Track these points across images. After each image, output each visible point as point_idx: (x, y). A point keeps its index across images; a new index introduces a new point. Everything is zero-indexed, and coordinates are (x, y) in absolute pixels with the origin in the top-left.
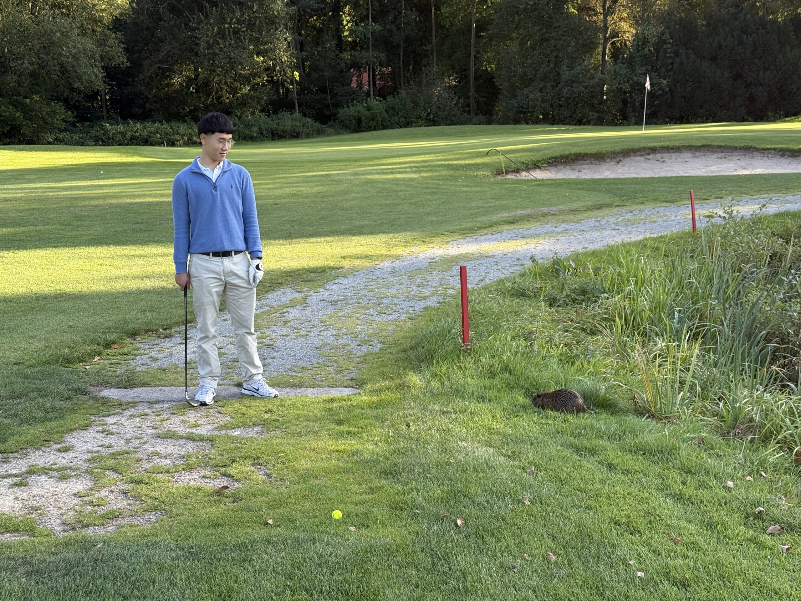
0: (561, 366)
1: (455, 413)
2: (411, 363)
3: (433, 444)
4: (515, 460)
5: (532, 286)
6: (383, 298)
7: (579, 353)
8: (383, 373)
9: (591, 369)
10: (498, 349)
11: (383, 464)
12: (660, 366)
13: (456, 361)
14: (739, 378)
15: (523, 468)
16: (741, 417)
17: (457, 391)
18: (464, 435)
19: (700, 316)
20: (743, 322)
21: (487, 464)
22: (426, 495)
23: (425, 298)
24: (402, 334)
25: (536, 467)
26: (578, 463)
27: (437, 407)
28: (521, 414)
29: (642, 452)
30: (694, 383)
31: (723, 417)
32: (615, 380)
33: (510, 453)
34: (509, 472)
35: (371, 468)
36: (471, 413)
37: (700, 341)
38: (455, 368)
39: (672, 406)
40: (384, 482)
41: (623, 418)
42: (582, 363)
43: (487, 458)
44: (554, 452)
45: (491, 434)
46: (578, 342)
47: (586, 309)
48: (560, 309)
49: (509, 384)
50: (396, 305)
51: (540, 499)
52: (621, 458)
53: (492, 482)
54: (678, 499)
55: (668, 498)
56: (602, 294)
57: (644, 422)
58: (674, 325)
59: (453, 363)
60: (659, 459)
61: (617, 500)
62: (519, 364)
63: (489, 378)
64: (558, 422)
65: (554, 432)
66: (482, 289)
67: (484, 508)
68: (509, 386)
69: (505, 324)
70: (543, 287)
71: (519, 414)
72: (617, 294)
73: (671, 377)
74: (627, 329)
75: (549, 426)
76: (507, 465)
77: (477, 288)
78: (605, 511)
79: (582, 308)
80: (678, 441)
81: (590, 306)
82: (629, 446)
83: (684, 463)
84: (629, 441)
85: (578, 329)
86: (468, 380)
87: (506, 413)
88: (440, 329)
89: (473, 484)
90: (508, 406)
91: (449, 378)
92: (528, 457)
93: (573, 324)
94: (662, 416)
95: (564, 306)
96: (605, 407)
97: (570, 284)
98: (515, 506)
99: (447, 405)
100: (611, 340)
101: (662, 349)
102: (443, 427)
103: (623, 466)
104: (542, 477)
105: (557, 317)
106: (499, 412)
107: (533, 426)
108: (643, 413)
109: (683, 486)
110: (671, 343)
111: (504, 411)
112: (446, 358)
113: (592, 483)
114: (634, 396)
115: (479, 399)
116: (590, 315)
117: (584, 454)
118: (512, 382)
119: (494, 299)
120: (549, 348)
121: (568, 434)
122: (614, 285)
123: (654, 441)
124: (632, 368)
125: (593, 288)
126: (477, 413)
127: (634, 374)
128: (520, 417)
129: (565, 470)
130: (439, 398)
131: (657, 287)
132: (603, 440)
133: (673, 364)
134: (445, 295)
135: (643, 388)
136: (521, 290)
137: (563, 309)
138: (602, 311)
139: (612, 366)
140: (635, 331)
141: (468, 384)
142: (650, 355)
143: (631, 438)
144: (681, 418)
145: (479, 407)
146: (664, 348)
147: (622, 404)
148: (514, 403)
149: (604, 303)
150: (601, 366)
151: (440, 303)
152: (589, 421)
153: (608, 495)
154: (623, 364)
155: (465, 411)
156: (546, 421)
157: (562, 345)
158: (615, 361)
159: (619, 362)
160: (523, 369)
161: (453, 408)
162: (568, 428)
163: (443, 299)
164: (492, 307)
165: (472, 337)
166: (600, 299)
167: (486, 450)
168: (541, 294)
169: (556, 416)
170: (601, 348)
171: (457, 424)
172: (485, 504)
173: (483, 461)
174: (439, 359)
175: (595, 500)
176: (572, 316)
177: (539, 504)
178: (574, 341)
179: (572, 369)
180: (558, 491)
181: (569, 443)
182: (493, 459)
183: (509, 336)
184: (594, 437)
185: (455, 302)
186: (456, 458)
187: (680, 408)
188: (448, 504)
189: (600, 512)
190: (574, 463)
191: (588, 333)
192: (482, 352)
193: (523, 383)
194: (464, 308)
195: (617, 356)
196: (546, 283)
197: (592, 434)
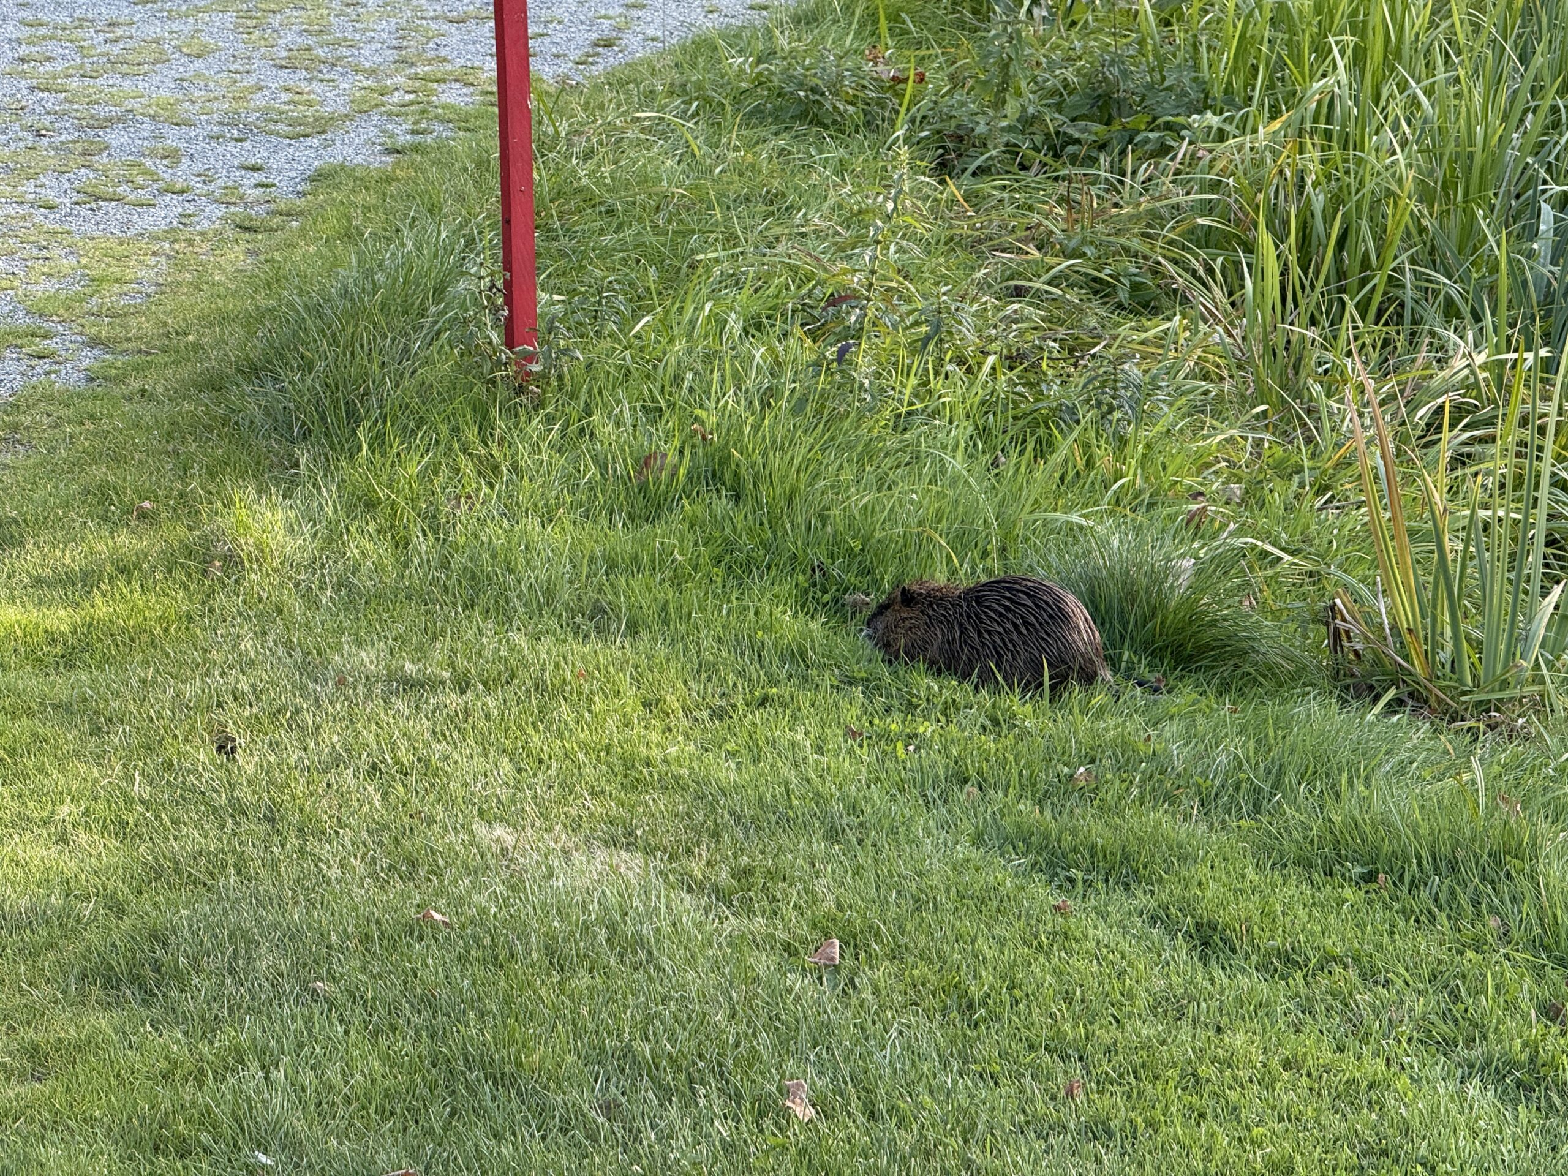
0: (987, 459)
1: (462, 686)
2: (245, 445)
3: (347, 835)
4: (750, 912)
5: (856, 72)
6: (109, 122)
7: (1073, 396)
8: (103, 495)
9: (1132, 475)
10: (677, 380)
11: (93, 937)
12: (1459, 460)
13: (471, 435)
15: (787, 948)
17: (475, 579)
18: (503, 793)
21: (612, 929)
22: (309, 1079)
23: (322, 126)
24: (202, 302)
25: (852, 942)
26: (1051, 922)
27: (369, 658)
28: (786, 690)
29: (1358, 870)
32: (1241, 531)
33: (724, 877)
34: (717, 967)
35: (34, 954)
36: (539, 687)
38: (468, 468)
39: (1510, 655)
40: (99, 1022)
41: (1272, 708)
42: (1087, 446)
43: (613, 900)
44: (938, 869)
45: (635, 785)
46: (1073, 349)
47: (1112, 188)
48: (986, 186)
49: (730, 546)
50: (172, 156)
51: (863, 1094)
52: (1257, 895)
53: (633, 1016)
54: (1519, 1084)
55: (1476, 1081)
56: (1195, 116)
57: (1372, 725)
58: (1531, 268)
59: (456, 446)
60: (1436, 900)
61: (1233, 1096)
62: (782, 449)
63: (631, 517)
64: (963, 731)
65: (943, 778)
66: (610, 84)
67: (593, 1138)
68: (728, 557)
69: (715, 255)
70: (908, 79)
71: (774, 690)
72: (1267, 115)
73: (1507, 514)
74: (1307, 283)
75: (918, 749)
76: (711, 935)
77: (580, 79)
78: (1174, 1146)
79: (1095, 181)
80: (1531, 815)
81: (1134, 173)
82: (1298, 842)
83: (1555, 916)
84: (1297, 815)
85: (1071, 286)
86: (529, 527)
87: (710, 686)
88: (396, 280)
89: (541, 1025)
90: (725, 654)
91: (434, 517)
92: (814, 894)
93: (1047, 259)
94: (1463, 699)
95: (1007, 172)
96: (1191, 656)
97: (1038, 64)
98: (743, 1127)
99: (420, 648)
100: (1228, 340)
101: (1472, 380)
102: (402, 753)
103: (1268, 934)
104: (876, 992)
105: (972, 227)
106: (679, 684)
107: (840, 748)
108: (1371, 688)
109: (1546, 1026)
110: (1516, 351)
111: (704, 676)
112: (421, 422)
113: (1115, 1017)
114: (1333, 607)
115: (579, 619)
116: (1131, 217)
117: (1085, 881)
118: (744, 537)
119: (664, 132)
120: (928, 376)
121: (1008, 786)
122: (1255, 68)
123: (1417, 815)
124: (1324, 472)
125: (1150, 87)
126: (568, 688)
127: (1335, 503)
128: (781, 704)
129: (989, 954)
130: (385, 616)
131: (1457, 80)
132: (1173, 815)
133: (1518, 455)
134: (423, 112)
135: (1377, 567)
136: (802, 93)
137: (1005, 187)
138: (1192, 197)
139: (1232, 464)
140: (1346, 297)
141: (527, 548)
142: (1412, 412)
143: (1311, 800)
144: (1552, 711)
145: (582, 657)
146: (1482, 375)
147: (1271, 643)
148: (750, 636)
149: (1200, 158)
150: (1178, 460)
151: (398, 152)
152: (1112, 722)
153: (1190, 1070)
154: (1285, 451)
155: (513, 676)
156: (903, 722)
157: (991, 360)
158: (1245, 439)
159: (1266, 445)
160: (802, 475)
161: (452, 665)
162: (1011, 758)
163: (414, 132)
164: (653, 175)
165: (554, 318)
166: (1183, 139)
167: (611, 866)
168: (897, 112)
169: (954, 701)
170: (1182, 374)
171: (471, 742)
172: (601, 1120)
173: (593, 917)
174: (385, 422)
175: (1129, 1097)
176: (1046, 223)
177: (861, 1119)
178: (1052, 344)
179: (1038, 475)
180: (952, 1055)
181: (1011, 830)
182: (641, 908)
183: (733, 315)
184: (1133, 801)
185: (471, 148)
186: (461, 902)
187: (1548, 662)
188: (417, 1122)
189: (1150, 1153)
190: (1033, 922)
191: (1120, 306)
192: (600, 392)
193: (799, 543)
194: (514, 176)
195: (1257, 417)
196: (923, 58)
197: (1124, 786)
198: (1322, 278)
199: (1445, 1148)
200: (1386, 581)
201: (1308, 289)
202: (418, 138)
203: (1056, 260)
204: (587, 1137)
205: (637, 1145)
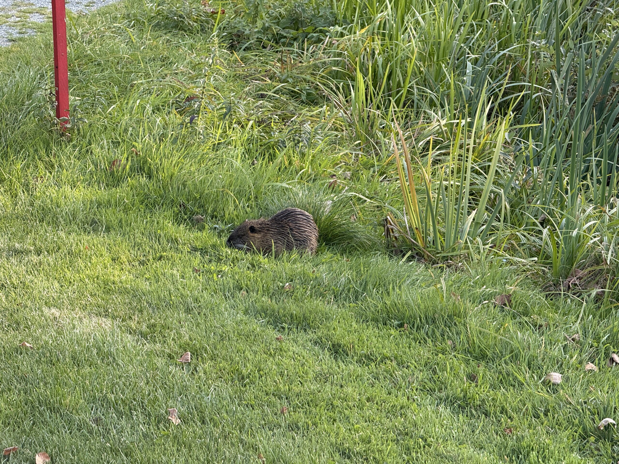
0: (250, 161)
1: (39, 252)
4: (155, 342)
5: (197, 9)
7: (284, 137)
9: (307, 168)
10: (126, 130)
12: (435, 162)
13: (42, 152)
14: (578, 184)
15: (169, 355)
16: (579, 256)
17: (44, 210)
18: (55, 295)
19: (514, 71)
20: (590, 81)
21: (99, 349)
25: (196, 353)
26: (275, 344)
28: (169, 254)
29: (396, 322)
30: (497, 195)
31: (548, 257)
32: (350, 190)
33: (144, 328)
34: (141, 364)
36: (70, 253)
37: (511, 114)
38: (41, 166)
39: (456, 238)
41: (362, 260)
43: (99, 337)
44: (230, 324)
45: (108, 292)
46: (284, 119)
47: (299, 55)
48: (249, 54)
51: (200, 414)
52: (357, 333)
53: (107, 383)
54: (459, 406)
55: (443, 405)
56: (331, 27)
57: (402, 266)
58: (463, 87)
59: (36, 157)
60: (427, 334)
61: (347, 412)
62: (168, 158)
63: (107, 185)
64: (240, 269)
65: (232, 288)
66: (99, 14)
67: (91, 433)
68: (146, 201)
69: (141, 81)
70: (218, 12)
71: (165, 253)
72: (360, 27)
73: (455, 183)
74: (376, 93)
75: (222, 276)
76: (139, 351)
77: (87, 12)
78: (324, 432)
79: (292, 52)
80: (464, 301)
81: (308, 50)
82: (373, 312)
83: (473, 340)
84: (372, 301)
85: (283, 94)
86: (66, 189)
87: (139, 252)
88: (12, 90)
89: (69, 388)
90: (145, 239)
91: (27, 185)
92: (180, 334)
93: (273, 83)
94: (437, 255)
95: (258, 49)
96: (330, 239)
97: (270, 7)
98: (151, 427)
99: (22, 238)
100: (345, 115)
101: (440, 130)
102: (14, 280)
103: (361, 348)
104: (205, 373)
105: (244, 71)
106: (127, 252)
107: (191, 276)
108: (402, 251)
109: (470, 383)
110: (458, 119)
111: (136, 248)
112: (22, 147)
113: (300, 382)
114: (386, 220)
115: (86, 226)
116: (306, 67)
117: (288, 328)
118: (153, 193)
119: (120, 33)
120: (226, 129)
121: (258, 291)
122: (355, 9)
123: (420, 301)
124: (383, 167)
125: (314, 16)
126: (81, 253)
127: (387, 179)
128: (168, 259)
129: (250, 357)
130: (7, 225)
131: (434, 14)
132: (324, 302)
133: (459, 160)
134: (24, 25)
135: (404, 204)
136: (176, 18)
137: (256, 55)
138: (330, 59)
139: (346, 164)
140: (391, 98)
141: (65, 197)
142: (417, 143)
143: (378, 295)
144: (472, 260)
145: (87, 241)
146: (444, 129)
147: (362, 234)
148: (155, 232)
149: (333, 44)
150: (326, 162)
151: (13, 41)
152: (299, 265)
153: (330, 403)
154: (367, 158)
155: (59, 249)
156: (216, 266)
157: (251, 122)
158: (352, 154)
159: (360, 156)
160: (176, 168)
161: (34, 244)
162: (259, 280)
163: (20, 33)
164: (116, 50)
165: (76, 105)
166: (327, 36)
167: (98, 324)
168: (214, 25)
169: (237, 257)
170: (327, 129)
171: (42, 275)
172: (94, 425)
173: (91, 344)
174: (7, 148)
175: (306, 413)
176: (273, 69)
177: (199, 424)
178: (275, 116)
179: (270, 168)
180: (235, 398)
181: (259, 308)
182: (111, 341)
183: (148, 105)
184: (308, 296)
185: (43, 39)
186: (37, 339)
187: (470, 241)
188: (19, 427)
189: (314, 435)
190: (268, 345)
191: (302, 102)
192: (95, 136)
193: (175, 195)
194: (59, 49)
195: (357, 145)
196: (224, 4)
197: (304, 290)
198: (382, 90)
199: (430, 431)
200: (407, 209)
201: (376, 95)
202: (21, 35)
203: (277, 84)
204: (88, 432)
205: (109, 435)
